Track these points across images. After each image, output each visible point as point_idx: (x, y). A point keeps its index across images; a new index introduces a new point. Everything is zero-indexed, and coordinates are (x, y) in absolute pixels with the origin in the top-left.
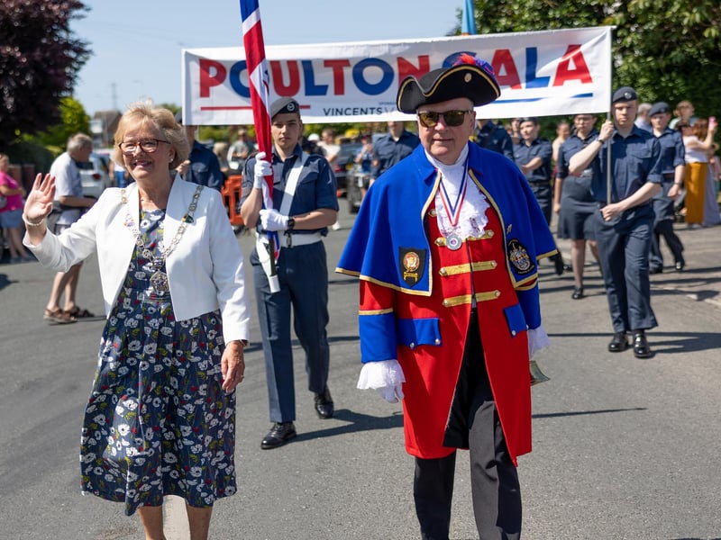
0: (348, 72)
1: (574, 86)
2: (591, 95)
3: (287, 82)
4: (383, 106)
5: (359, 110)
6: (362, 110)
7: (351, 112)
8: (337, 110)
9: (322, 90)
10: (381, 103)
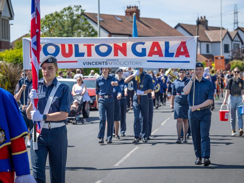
0: (93, 48)
1: (182, 58)
2: (189, 62)
3: (67, 51)
4: (108, 61)
5: (98, 63)
6: (99, 62)
7: (95, 63)
8: (89, 63)
9: (82, 55)
10: (107, 60)
